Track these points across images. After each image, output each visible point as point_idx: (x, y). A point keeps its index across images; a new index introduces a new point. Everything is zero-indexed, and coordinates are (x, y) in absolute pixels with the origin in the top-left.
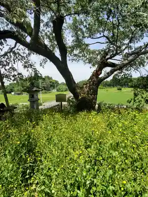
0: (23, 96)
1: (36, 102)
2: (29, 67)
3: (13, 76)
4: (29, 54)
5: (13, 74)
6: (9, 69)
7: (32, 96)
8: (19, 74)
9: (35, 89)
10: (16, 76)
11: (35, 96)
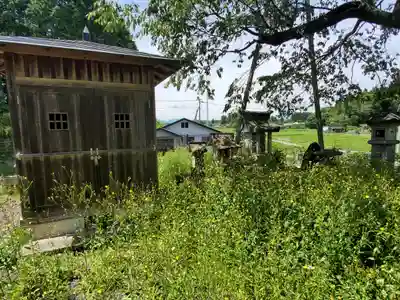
0: (347, 134)
1: (388, 147)
2: (377, 68)
3: (339, 94)
4: (384, 38)
5: (338, 88)
6: (332, 80)
7: (379, 134)
8: (353, 87)
9: (390, 117)
10: (344, 91)
11: (388, 132)
